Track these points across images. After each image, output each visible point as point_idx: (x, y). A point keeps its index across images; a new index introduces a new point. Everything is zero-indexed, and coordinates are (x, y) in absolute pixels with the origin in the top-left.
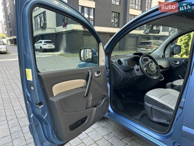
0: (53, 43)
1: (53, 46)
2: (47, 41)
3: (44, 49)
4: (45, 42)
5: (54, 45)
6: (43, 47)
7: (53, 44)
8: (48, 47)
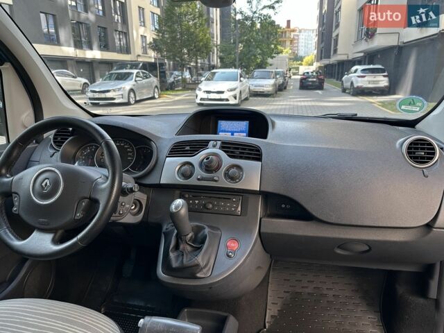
0: (386, 74)
1: (383, 81)
2: (371, 66)
3: (358, 87)
4: (363, 70)
5: (386, 79)
6: (357, 82)
7: (384, 76)
8: (369, 82)
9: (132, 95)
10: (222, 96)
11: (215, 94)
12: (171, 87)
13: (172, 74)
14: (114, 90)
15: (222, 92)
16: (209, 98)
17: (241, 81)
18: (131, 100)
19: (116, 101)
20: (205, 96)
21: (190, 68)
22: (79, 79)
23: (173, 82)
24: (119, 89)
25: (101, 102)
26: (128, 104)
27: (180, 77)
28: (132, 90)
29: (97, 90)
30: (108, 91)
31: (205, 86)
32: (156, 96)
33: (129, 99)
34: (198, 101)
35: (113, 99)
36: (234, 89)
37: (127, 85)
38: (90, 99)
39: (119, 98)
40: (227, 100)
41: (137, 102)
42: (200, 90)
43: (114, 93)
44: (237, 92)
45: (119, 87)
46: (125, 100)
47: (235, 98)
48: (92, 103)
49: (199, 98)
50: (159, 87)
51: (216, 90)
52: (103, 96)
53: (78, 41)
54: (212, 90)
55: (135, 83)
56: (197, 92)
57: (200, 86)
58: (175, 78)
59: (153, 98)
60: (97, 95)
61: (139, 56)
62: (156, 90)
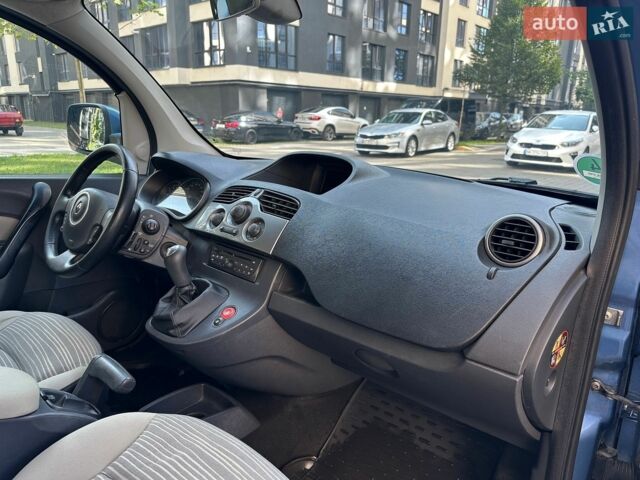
9: (413, 144)
10: (551, 153)
11: (539, 149)
12: (482, 136)
13: (487, 116)
14: (389, 136)
15: (552, 147)
16: (527, 154)
17: (592, 131)
18: (410, 150)
19: (389, 151)
20: (521, 151)
21: (525, 109)
22: (358, 119)
23: (486, 128)
24: (396, 135)
25: (373, 151)
26: (405, 155)
27: (498, 122)
28: (414, 137)
29: (369, 135)
30: (382, 137)
31: (524, 136)
32: (451, 148)
33: (407, 149)
34: (508, 158)
35: (386, 147)
36: (575, 144)
37: (409, 130)
38: (359, 146)
39: (394, 147)
40: (559, 160)
41: (418, 153)
42: (515, 140)
43: (390, 140)
44: (580, 149)
45: (397, 132)
46: (401, 150)
47: (574, 157)
48: (360, 152)
49: (510, 153)
50: (458, 134)
51: (540, 143)
52: (374, 142)
53: (368, 70)
54: (534, 143)
55: (420, 127)
56: (510, 144)
57: (515, 135)
58: (490, 122)
59: (445, 150)
60: (367, 142)
61: (446, 89)
62: (451, 139)
